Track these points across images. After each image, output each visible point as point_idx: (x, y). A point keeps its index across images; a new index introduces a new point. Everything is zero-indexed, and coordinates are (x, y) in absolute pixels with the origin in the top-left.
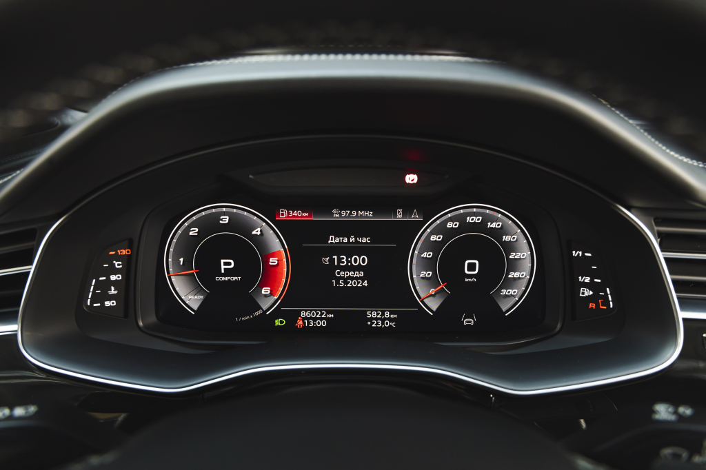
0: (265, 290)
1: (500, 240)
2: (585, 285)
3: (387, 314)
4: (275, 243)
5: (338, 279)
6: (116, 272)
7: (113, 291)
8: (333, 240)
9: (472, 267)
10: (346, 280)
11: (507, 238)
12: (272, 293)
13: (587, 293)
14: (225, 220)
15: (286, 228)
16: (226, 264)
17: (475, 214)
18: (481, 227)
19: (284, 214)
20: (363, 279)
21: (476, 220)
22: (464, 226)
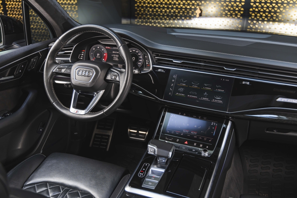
0: (103, 60)
1: (138, 54)
2: (147, 62)
3: (121, 65)
4: (106, 52)
5: (114, 59)
6: (83, 54)
7: (82, 57)
8: (113, 52)
9: (134, 58)
10: (115, 59)
11: (139, 54)
12: (105, 60)
13: (147, 63)
14: (98, 47)
15: (106, 49)
16: (98, 55)
17: (134, 50)
18: (135, 52)
19: (107, 47)
20: (118, 59)
21: (134, 51)
22: (133, 52)
